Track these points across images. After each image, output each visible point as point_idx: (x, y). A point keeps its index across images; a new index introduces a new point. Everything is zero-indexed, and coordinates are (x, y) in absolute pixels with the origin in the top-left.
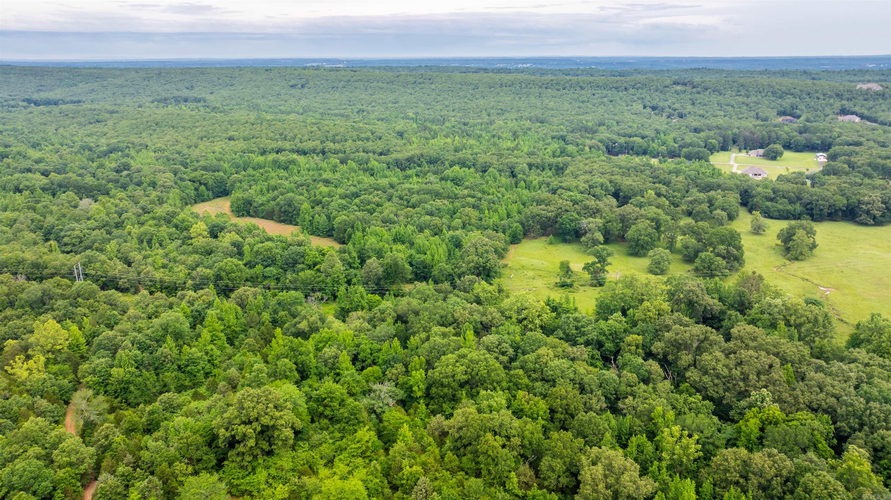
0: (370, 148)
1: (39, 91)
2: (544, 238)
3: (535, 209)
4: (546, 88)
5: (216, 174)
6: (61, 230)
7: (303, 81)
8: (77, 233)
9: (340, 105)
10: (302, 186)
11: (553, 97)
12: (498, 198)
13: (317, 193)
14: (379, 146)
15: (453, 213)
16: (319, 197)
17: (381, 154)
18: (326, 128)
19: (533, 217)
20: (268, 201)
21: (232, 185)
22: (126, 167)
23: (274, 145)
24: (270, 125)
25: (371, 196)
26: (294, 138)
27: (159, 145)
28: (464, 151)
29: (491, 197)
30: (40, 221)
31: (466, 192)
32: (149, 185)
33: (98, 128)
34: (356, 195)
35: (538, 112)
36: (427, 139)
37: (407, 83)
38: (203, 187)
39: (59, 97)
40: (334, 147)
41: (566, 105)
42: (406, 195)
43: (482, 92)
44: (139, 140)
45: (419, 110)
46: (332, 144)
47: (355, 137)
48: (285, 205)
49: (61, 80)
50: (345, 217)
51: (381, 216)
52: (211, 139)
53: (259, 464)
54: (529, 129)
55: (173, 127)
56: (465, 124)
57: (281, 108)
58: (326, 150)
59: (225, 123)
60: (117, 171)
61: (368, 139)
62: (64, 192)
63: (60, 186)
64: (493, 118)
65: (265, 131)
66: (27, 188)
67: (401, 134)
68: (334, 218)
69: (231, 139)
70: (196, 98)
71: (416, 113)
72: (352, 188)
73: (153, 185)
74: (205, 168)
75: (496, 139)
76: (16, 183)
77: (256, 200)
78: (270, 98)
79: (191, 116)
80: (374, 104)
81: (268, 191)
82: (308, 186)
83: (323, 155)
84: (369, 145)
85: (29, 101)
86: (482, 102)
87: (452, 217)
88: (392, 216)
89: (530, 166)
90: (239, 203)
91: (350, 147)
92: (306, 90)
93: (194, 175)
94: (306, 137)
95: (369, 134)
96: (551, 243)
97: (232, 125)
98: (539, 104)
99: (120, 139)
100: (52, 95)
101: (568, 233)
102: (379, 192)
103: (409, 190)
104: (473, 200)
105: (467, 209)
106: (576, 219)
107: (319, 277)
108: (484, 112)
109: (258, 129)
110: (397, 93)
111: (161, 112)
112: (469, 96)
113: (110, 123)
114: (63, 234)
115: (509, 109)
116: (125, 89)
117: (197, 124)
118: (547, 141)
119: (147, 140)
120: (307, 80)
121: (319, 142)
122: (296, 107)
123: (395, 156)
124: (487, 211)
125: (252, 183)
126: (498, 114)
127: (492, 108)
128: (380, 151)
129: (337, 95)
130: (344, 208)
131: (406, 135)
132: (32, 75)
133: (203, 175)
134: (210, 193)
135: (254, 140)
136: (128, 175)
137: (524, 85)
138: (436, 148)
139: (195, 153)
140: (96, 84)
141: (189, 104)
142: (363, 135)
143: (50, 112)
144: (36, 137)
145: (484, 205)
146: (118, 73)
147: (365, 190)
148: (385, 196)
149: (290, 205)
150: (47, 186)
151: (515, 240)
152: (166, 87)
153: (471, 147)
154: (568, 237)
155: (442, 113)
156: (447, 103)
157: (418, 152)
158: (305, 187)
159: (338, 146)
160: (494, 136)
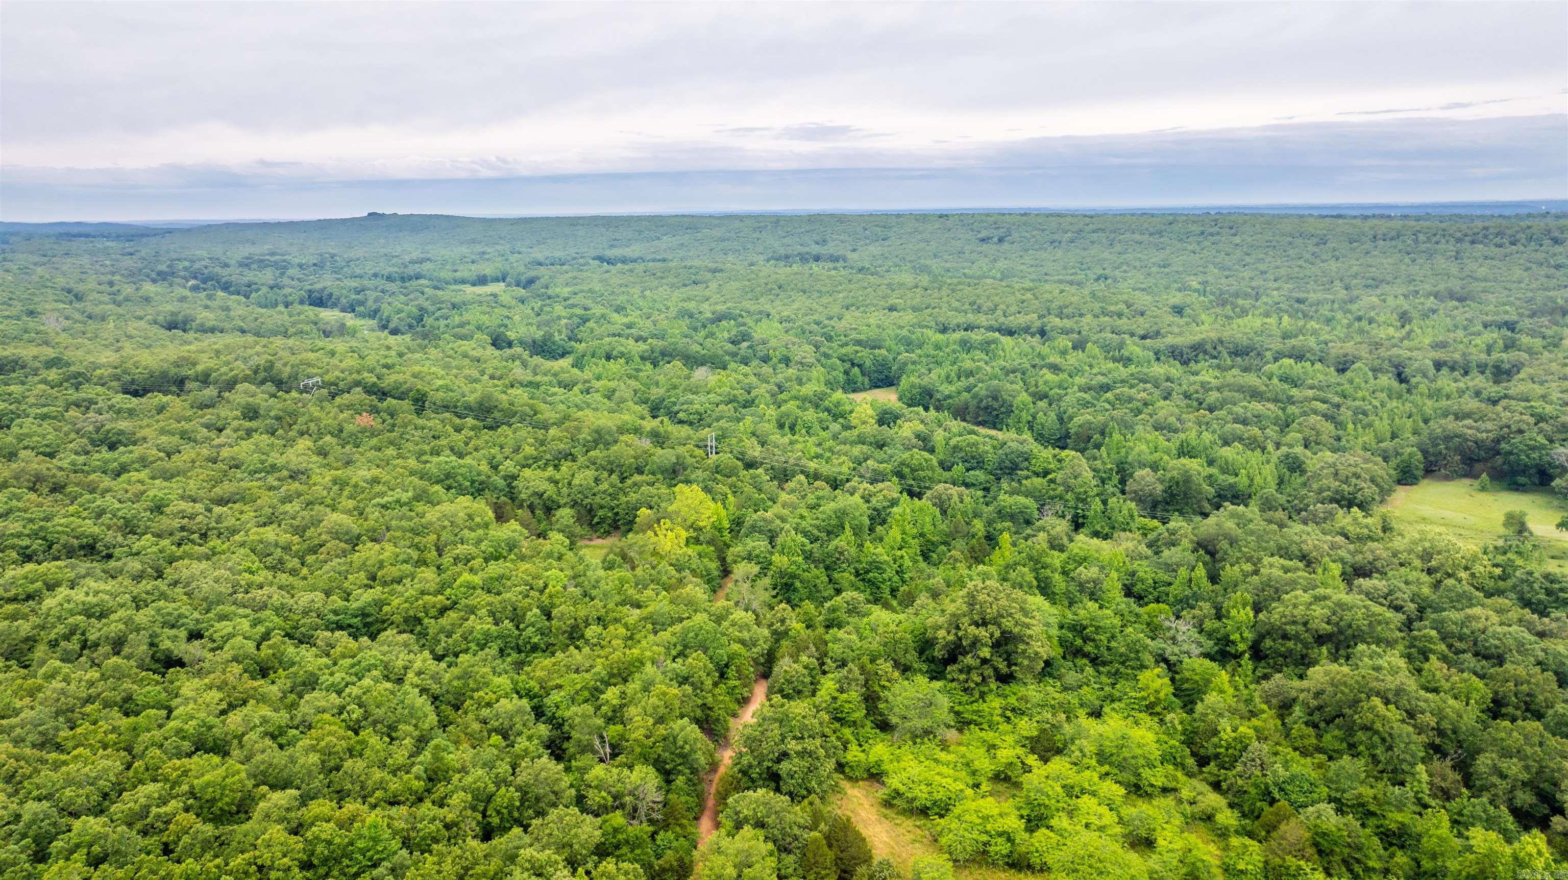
0: (1125, 328)
1: (612, 246)
2: (1467, 481)
3: (1451, 425)
4: (1473, 242)
5: (877, 351)
6: (674, 404)
7: (1001, 232)
8: (697, 406)
9: (1065, 268)
10: (1013, 372)
11: (1486, 258)
12: (1375, 407)
13: (1040, 383)
14: (1142, 325)
15: (1285, 425)
16: (1042, 388)
17: (1143, 337)
18: (1048, 296)
19: (1447, 438)
20: (959, 393)
21: (900, 369)
22: (745, 337)
23: (961, 319)
24: (953, 291)
25: (1134, 391)
26: (993, 310)
27: (785, 314)
28: (1301, 337)
29: (1357, 403)
30: (644, 392)
31: (1310, 393)
32: (780, 362)
33: (697, 290)
34: (1106, 388)
35: (1455, 285)
36: (1228, 318)
37: (1188, 234)
38: (856, 370)
39: (636, 255)
40: (1061, 325)
41: (1518, 273)
42: (1197, 392)
43: (1334, 250)
44: (757, 306)
45: (1209, 278)
46: (1058, 320)
47: (1098, 311)
48: (988, 396)
49: (640, 232)
50: (1089, 417)
51: (1151, 420)
52: (862, 309)
53: (991, 691)
54: (1434, 311)
55: (804, 292)
56: (1299, 301)
57: (966, 271)
58: (1048, 328)
59: (883, 287)
60: (733, 343)
61: (1120, 315)
62: (669, 362)
63: (663, 354)
64: (1355, 293)
65: (945, 299)
66: (622, 355)
67: (1179, 311)
68: (1071, 418)
69: (892, 309)
70: (832, 256)
71: (1205, 283)
72: (1100, 378)
73: (787, 361)
74: (859, 343)
75: (1364, 323)
76: (607, 348)
77: (940, 389)
78: (946, 257)
79: (829, 277)
80: (1125, 267)
81: (959, 378)
82: (1024, 373)
83: (1042, 336)
84: (1123, 324)
85: (601, 259)
86: (1333, 266)
87: (1282, 431)
88: (1172, 420)
89: (1438, 365)
90: (914, 391)
91: (1088, 324)
92: (1006, 246)
93: (844, 351)
94: (1013, 309)
95: (1122, 306)
96: (1483, 489)
97: (893, 290)
98: (1454, 270)
99: (729, 305)
100: (628, 252)
101: (1523, 472)
102: (1148, 386)
103: (1203, 384)
104: (1325, 406)
105: (1313, 419)
106: (1543, 447)
107: (1054, 490)
108: (1337, 283)
109: (936, 295)
110: (1168, 252)
111: (783, 272)
112: (1308, 256)
113: (713, 285)
114: (676, 408)
115: (1389, 278)
116: (726, 244)
117: (840, 288)
118: (1474, 329)
119: (768, 307)
120: (1009, 230)
121: (1035, 315)
122: (990, 270)
123: (1170, 340)
124: (1350, 426)
125: (931, 366)
126: (1367, 286)
127: (1355, 276)
128: (1142, 332)
129: (1059, 253)
130: (1086, 404)
131: (1188, 311)
132: (604, 225)
133: (857, 352)
134: (866, 380)
135: (929, 311)
136: (750, 347)
137: (1422, 237)
138: (1247, 330)
139: (841, 326)
140: (687, 237)
141: (821, 264)
142: (1112, 308)
143: (631, 271)
144: (621, 299)
145: (1346, 414)
146: (717, 222)
147: (1122, 381)
148: (1157, 393)
149: (995, 398)
150: (646, 354)
151: (1406, 477)
152: (786, 241)
153: (1315, 333)
154: (1522, 480)
155: (1254, 284)
156: (1263, 267)
157: (1213, 335)
158: (1019, 375)
159: (1067, 323)
160: (1359, 319)
